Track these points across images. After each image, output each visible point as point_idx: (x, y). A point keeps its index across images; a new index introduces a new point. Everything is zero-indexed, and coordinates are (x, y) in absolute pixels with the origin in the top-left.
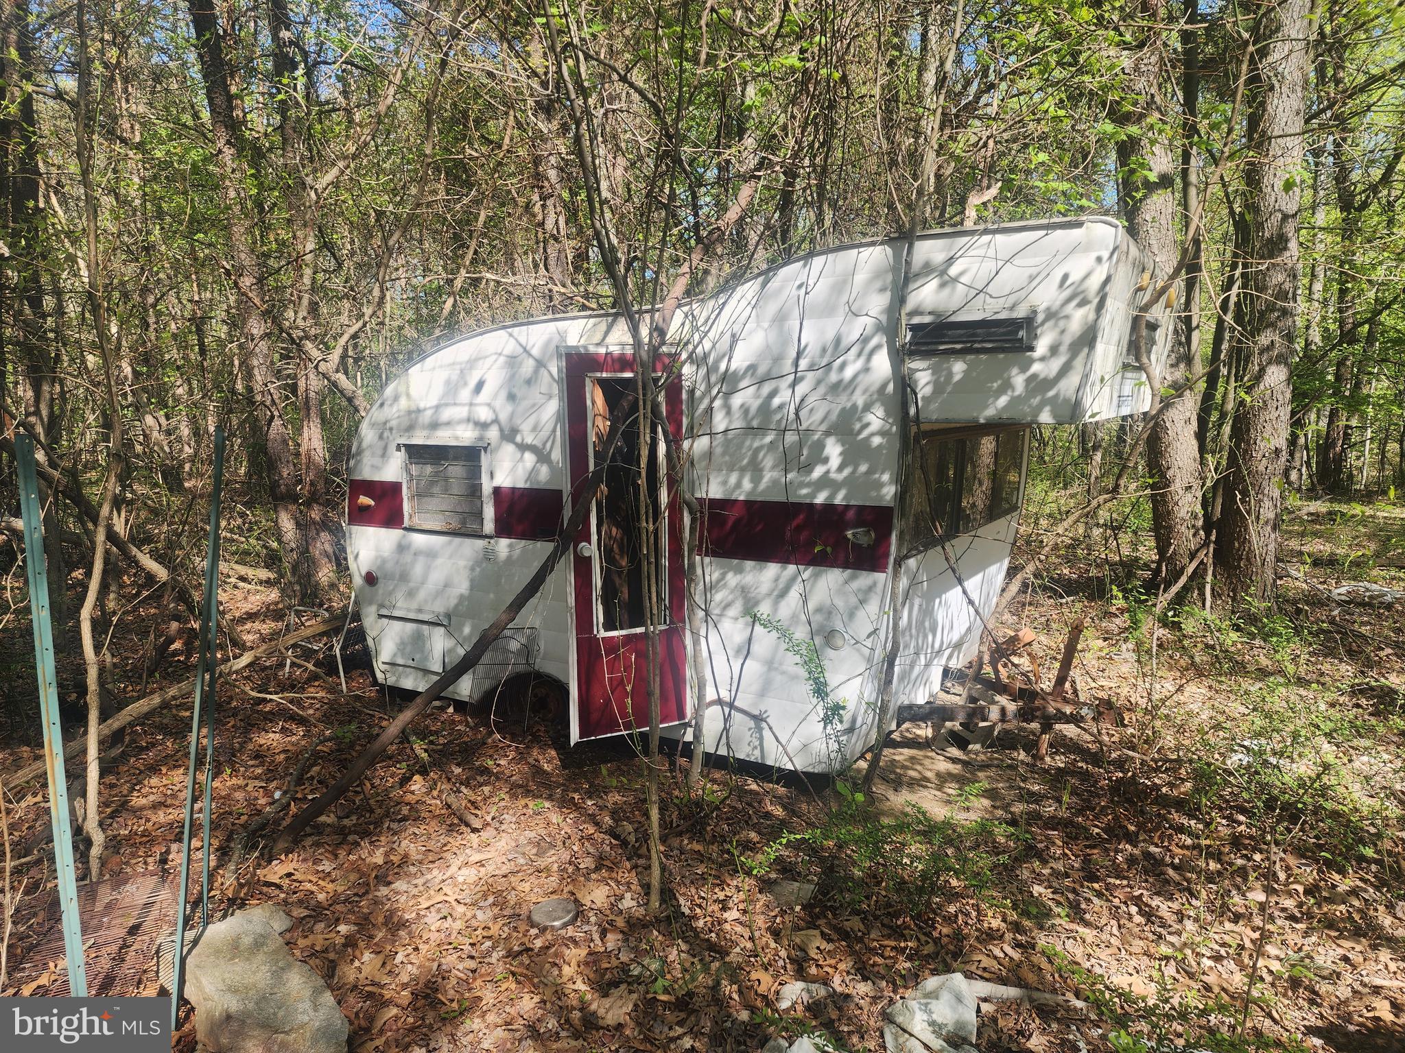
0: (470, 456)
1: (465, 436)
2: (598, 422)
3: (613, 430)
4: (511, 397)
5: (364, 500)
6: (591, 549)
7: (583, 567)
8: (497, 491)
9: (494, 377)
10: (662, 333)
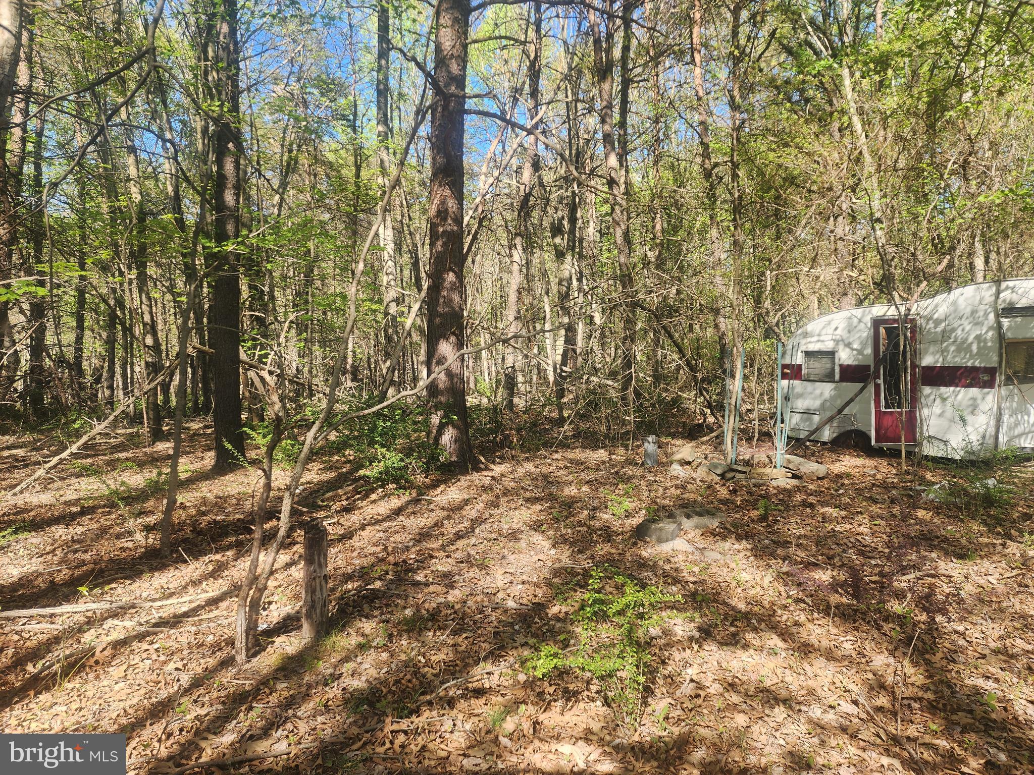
0: (832, 354)
1: (829, 346)
2: (883, 341)
3: (889, 344)
4: (849, 332)
5: (787, 371)
6: (881, 381)
7: (877, 387)
8: (841, 366)
9: (842, 325)
10: (909, 310)
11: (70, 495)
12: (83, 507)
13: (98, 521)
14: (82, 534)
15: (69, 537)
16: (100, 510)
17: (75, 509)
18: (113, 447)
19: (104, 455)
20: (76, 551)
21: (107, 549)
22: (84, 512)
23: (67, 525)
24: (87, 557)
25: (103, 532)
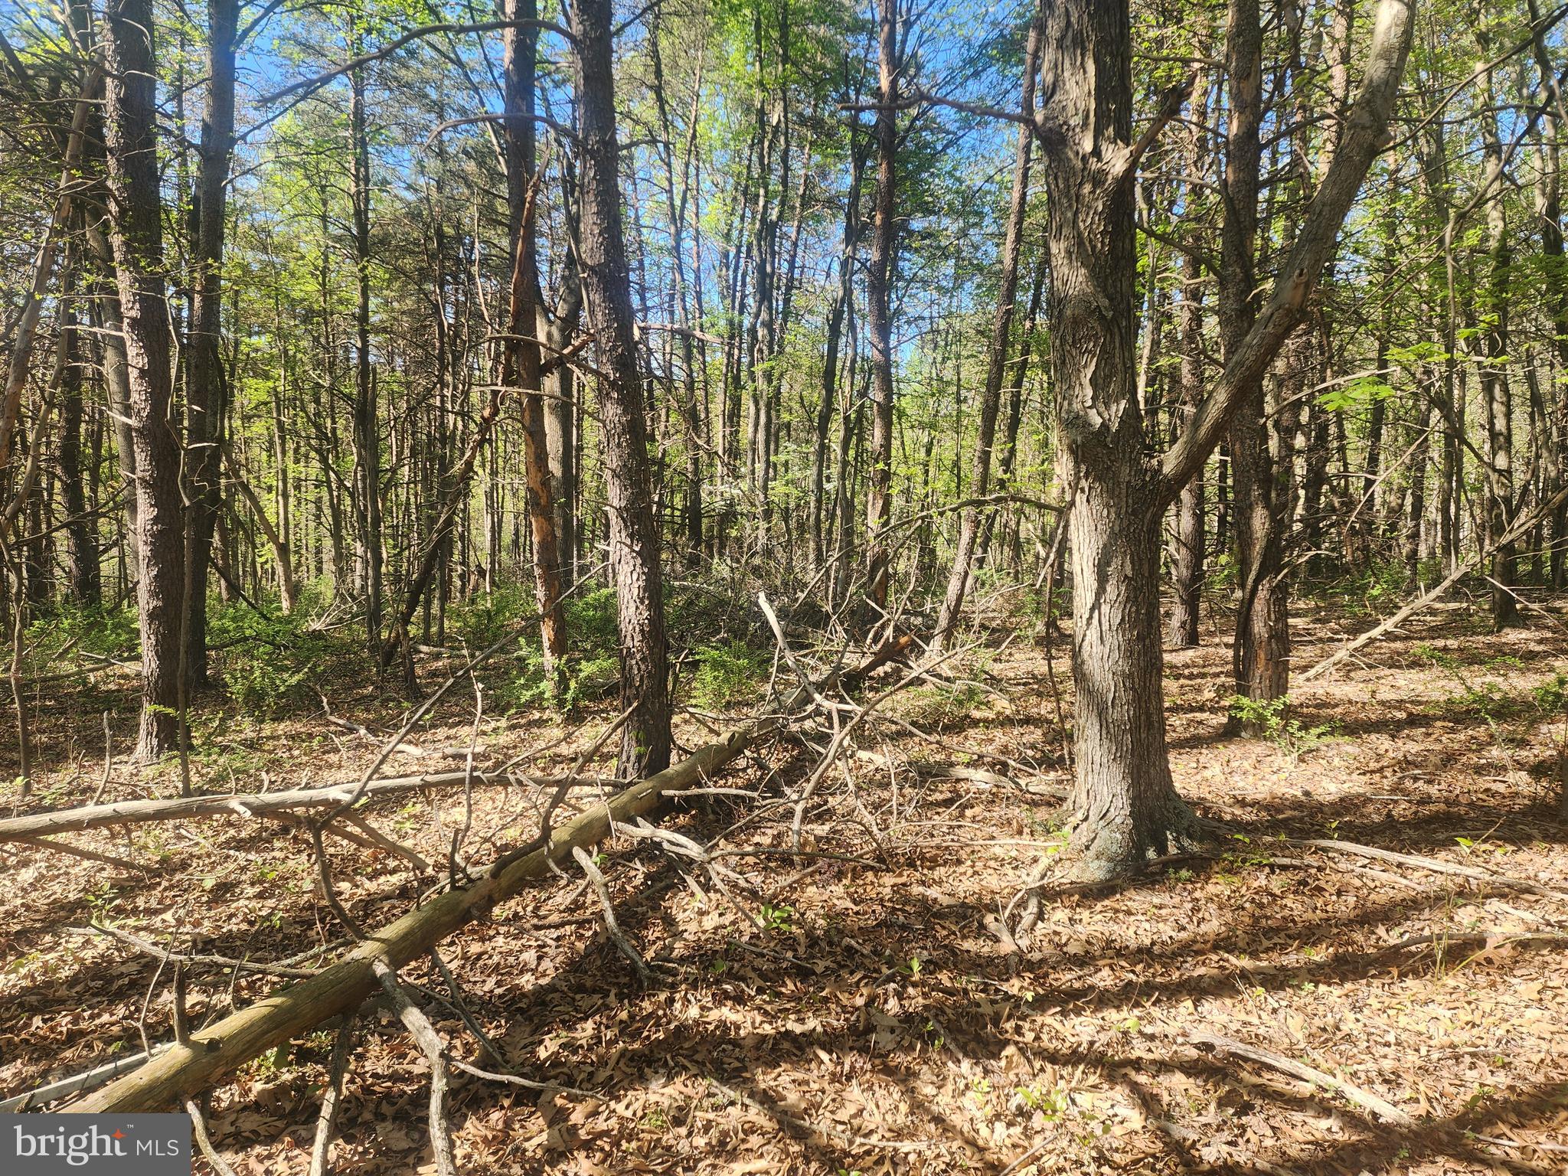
11: (1386, 694)
12: (1410, 714)
13: (1438, 740)
14: (1417, 754)
15: (1400, 756)
16: (1439, 724)
17: (1401, 715)
18: (1431, 629)
19: (1422, 639)
20: (1416, 779)
21: (1459, 784)
22: (1413, 721)
23: (1393, 737)
24: (1433, 790)
25: (1449, 759)
